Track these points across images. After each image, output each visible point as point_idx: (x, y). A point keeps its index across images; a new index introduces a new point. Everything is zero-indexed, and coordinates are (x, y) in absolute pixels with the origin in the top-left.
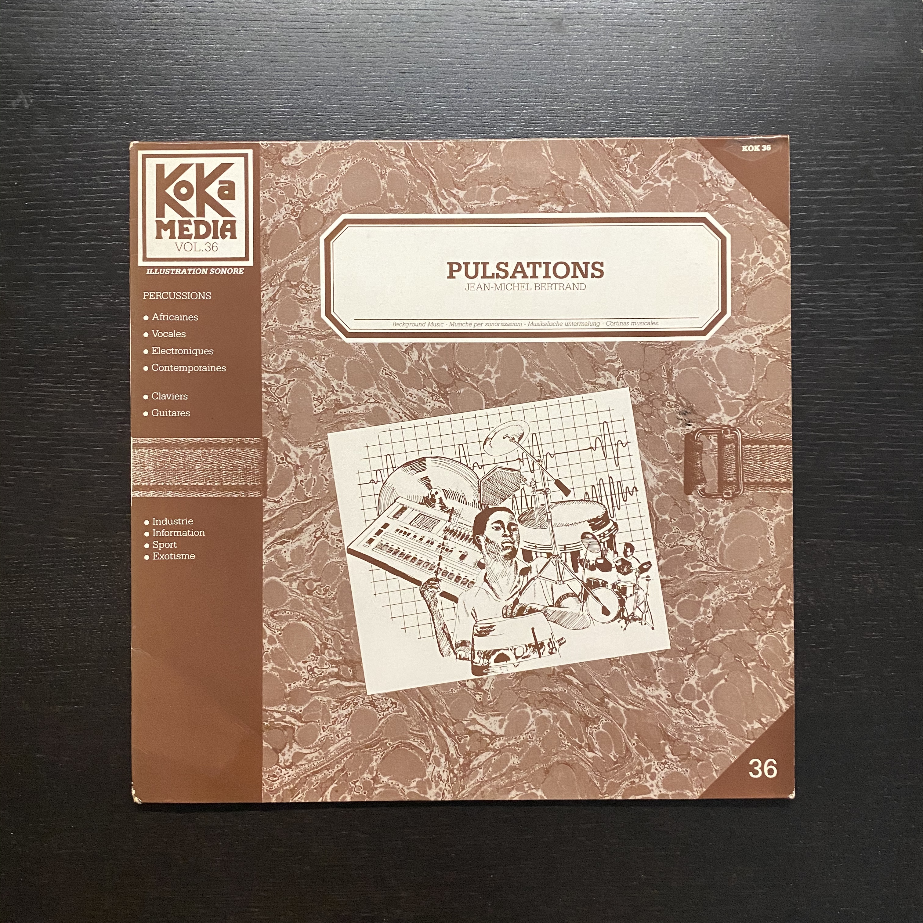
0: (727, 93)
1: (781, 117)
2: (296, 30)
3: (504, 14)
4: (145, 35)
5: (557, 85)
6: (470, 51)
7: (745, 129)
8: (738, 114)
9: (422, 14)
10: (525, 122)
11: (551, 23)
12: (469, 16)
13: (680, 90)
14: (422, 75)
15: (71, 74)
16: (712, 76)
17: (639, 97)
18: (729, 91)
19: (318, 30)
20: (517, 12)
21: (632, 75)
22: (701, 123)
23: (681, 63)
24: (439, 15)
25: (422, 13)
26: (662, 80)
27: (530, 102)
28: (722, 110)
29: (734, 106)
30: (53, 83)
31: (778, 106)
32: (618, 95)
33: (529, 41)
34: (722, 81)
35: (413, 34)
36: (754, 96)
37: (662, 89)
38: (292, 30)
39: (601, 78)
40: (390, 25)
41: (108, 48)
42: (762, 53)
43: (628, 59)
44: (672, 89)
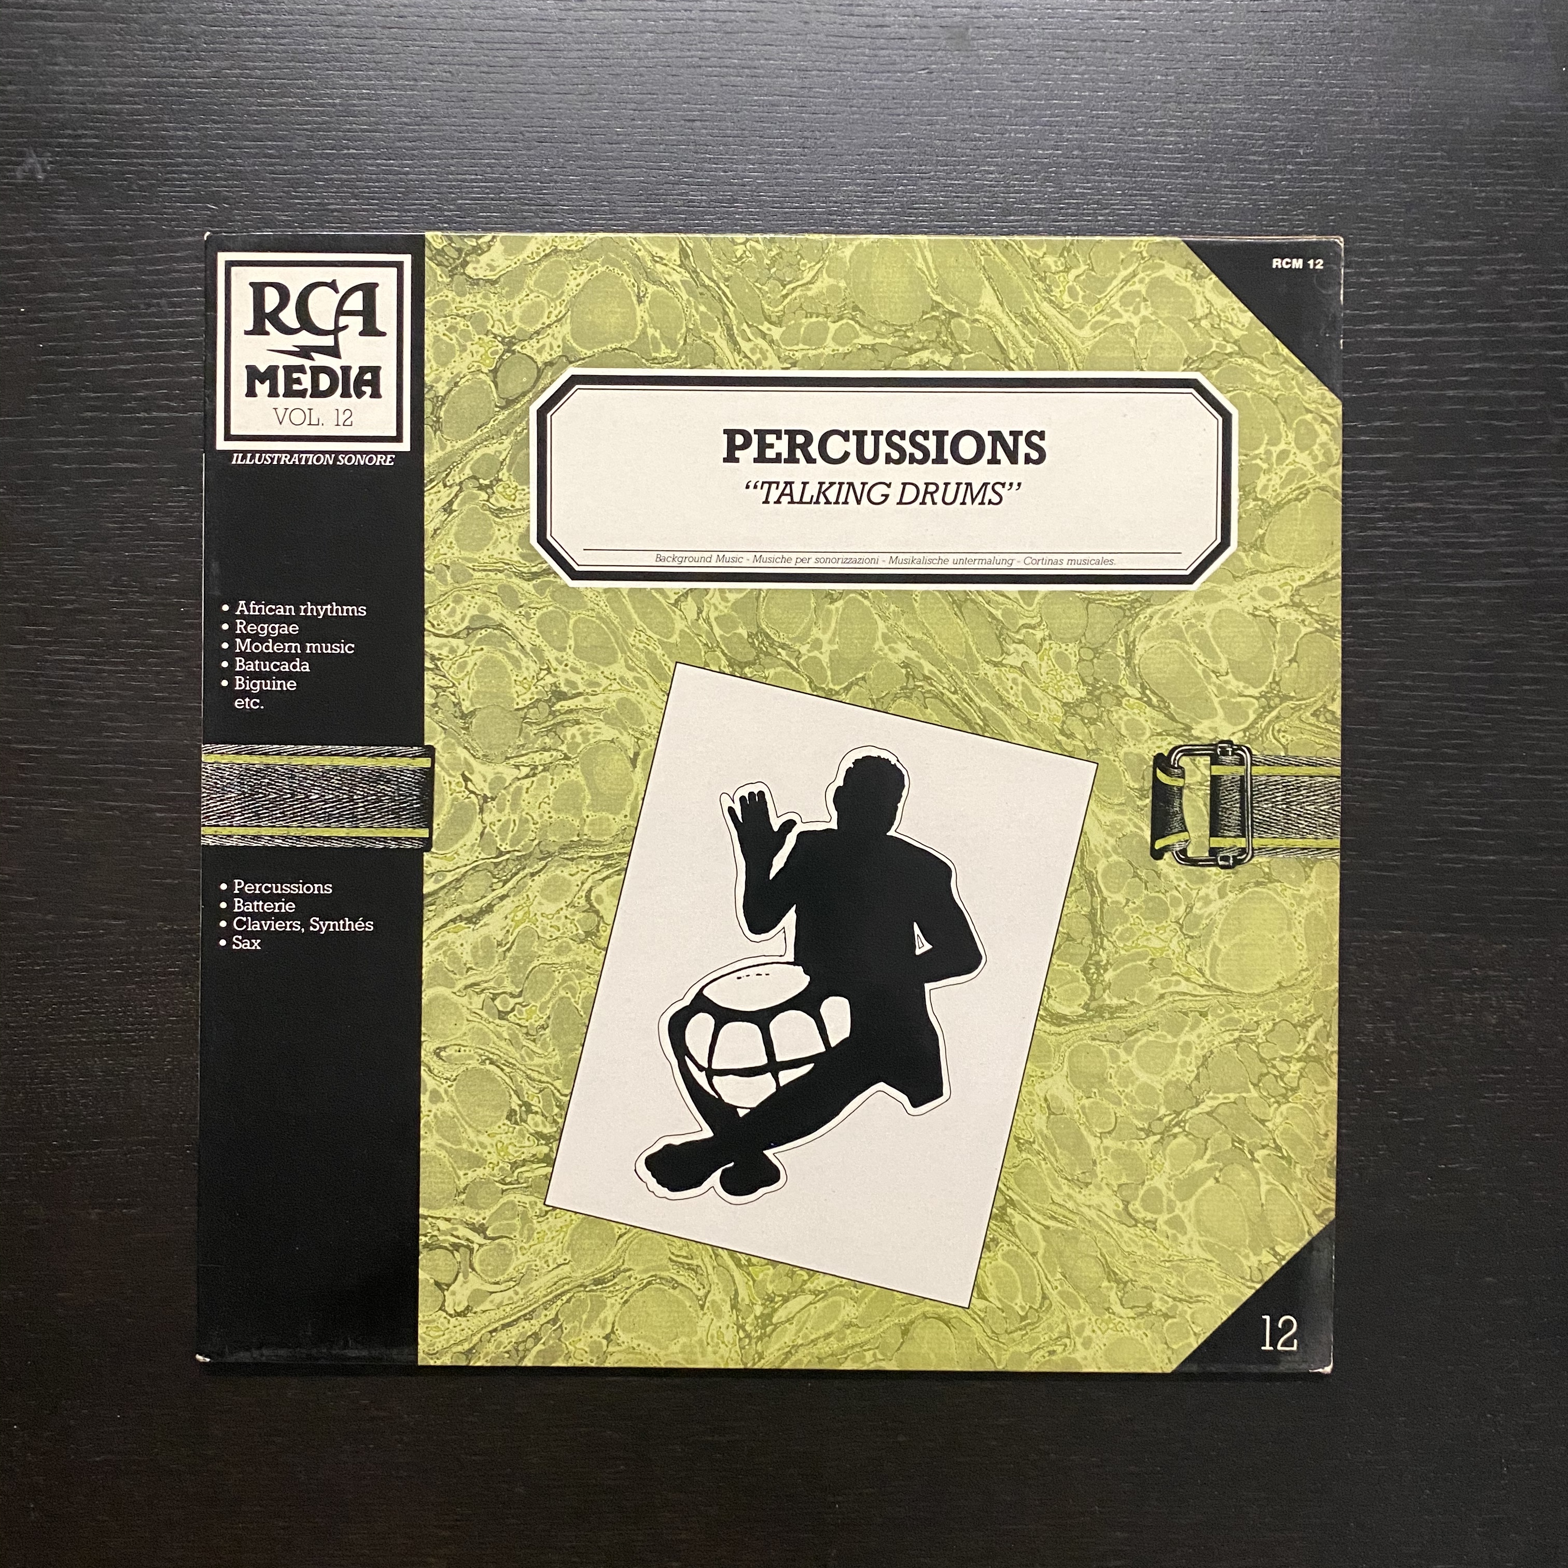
0: (1251, 158)
1: (1345, 200)
2: (505, 46)
3: (866, 19)
4: (244, 54)
5: (957, 144)
6: (807, 83)
7: (1283, 220)
8: (1272, 194)
9: (724, 19)
10: (902, 207)
11: (949, 35)
12: (806, 23)
13: (1172, 152)
14: (723, 125)
15: (117, 122)
16: (1227, 127)
17: (1100, 164)
18: (1254, 154)
19: (543, 47)
20: (890, 15)
21: (1088, 124)
22: (1206, 208)
23: (1172, 106)
24: (753, 21)
25: (723, 16)
26: (1139, 134)
27: (911, 171)
28: (1243, 186)
29: (1265, 180)
30: (86, 136)
31: (1341, 180)
32: (1062, 160)
33: (909, 65)
34: (1244, 137)
35: (708, 54)
36: (1300, 163)
37: (1138, 150)
38: (498, 46)
39: (1033, 131)
40: (669, 37)
41: (180, 76)
42: (1313, 87)
43: (1081, 98)
44: (1156, 151)
